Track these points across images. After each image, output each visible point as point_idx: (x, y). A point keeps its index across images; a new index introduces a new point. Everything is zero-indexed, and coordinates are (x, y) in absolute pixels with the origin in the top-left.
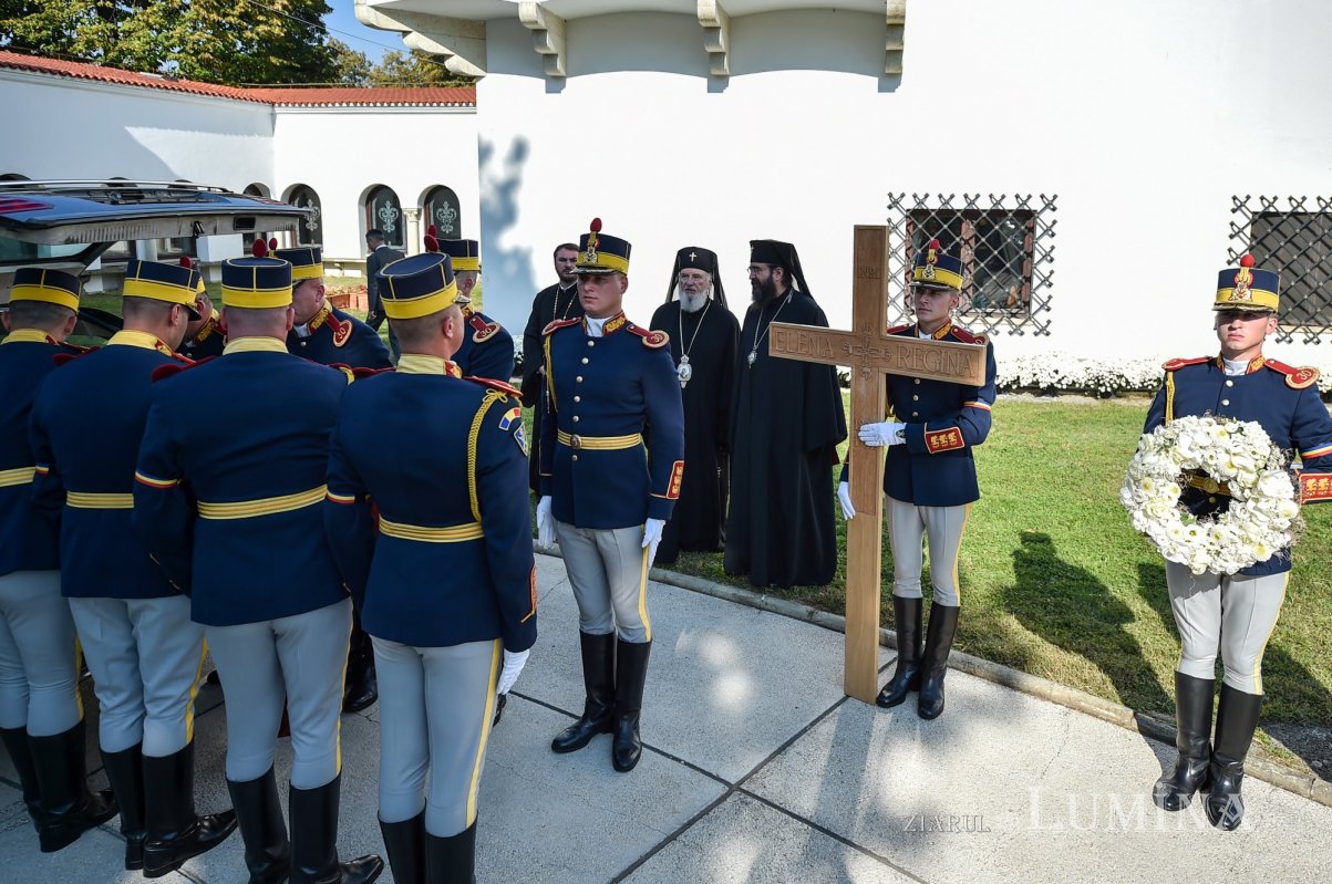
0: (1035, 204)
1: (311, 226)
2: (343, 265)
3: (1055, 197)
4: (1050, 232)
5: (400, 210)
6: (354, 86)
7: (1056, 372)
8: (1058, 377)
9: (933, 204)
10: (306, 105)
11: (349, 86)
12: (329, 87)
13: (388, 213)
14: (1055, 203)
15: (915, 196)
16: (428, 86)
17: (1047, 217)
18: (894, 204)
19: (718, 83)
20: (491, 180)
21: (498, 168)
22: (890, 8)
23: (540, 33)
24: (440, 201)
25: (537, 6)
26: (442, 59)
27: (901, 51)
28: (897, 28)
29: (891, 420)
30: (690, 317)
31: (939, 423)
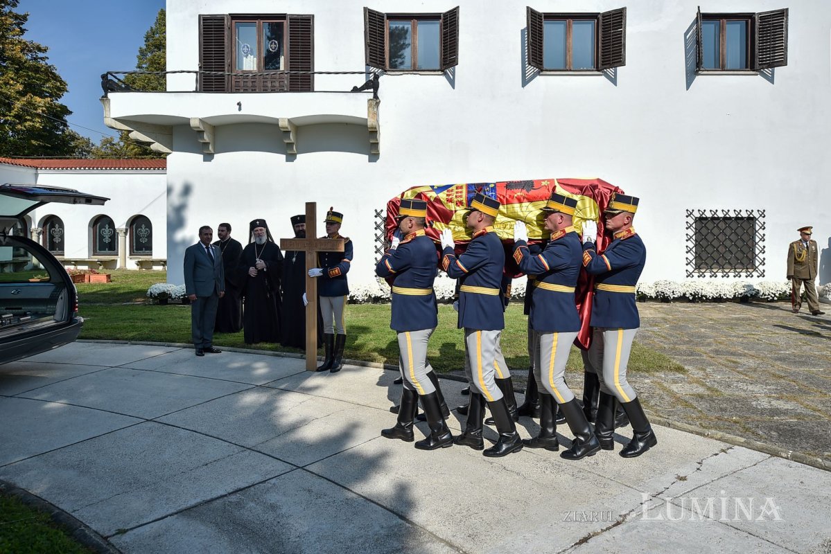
1: (57, 240)
2: (77, 263)
5: (115, 230)
6: (81, 158)
10: (58, 169)
11: (78, 158)
12: (68, 158)
13: (107, 232)
16: (131, 158)
18: (378, 215)
19: (291, 158)
20: (171, 206)
21: (176, 200)
22: (369, 124)
23: (201, 132)
24: (140, 225)
25: (201, 120)
26: (149, 144)
27: (378, 143)
28: (374, 132)
29: (318, 267)
30: (260, 246)
31: (333, 266)
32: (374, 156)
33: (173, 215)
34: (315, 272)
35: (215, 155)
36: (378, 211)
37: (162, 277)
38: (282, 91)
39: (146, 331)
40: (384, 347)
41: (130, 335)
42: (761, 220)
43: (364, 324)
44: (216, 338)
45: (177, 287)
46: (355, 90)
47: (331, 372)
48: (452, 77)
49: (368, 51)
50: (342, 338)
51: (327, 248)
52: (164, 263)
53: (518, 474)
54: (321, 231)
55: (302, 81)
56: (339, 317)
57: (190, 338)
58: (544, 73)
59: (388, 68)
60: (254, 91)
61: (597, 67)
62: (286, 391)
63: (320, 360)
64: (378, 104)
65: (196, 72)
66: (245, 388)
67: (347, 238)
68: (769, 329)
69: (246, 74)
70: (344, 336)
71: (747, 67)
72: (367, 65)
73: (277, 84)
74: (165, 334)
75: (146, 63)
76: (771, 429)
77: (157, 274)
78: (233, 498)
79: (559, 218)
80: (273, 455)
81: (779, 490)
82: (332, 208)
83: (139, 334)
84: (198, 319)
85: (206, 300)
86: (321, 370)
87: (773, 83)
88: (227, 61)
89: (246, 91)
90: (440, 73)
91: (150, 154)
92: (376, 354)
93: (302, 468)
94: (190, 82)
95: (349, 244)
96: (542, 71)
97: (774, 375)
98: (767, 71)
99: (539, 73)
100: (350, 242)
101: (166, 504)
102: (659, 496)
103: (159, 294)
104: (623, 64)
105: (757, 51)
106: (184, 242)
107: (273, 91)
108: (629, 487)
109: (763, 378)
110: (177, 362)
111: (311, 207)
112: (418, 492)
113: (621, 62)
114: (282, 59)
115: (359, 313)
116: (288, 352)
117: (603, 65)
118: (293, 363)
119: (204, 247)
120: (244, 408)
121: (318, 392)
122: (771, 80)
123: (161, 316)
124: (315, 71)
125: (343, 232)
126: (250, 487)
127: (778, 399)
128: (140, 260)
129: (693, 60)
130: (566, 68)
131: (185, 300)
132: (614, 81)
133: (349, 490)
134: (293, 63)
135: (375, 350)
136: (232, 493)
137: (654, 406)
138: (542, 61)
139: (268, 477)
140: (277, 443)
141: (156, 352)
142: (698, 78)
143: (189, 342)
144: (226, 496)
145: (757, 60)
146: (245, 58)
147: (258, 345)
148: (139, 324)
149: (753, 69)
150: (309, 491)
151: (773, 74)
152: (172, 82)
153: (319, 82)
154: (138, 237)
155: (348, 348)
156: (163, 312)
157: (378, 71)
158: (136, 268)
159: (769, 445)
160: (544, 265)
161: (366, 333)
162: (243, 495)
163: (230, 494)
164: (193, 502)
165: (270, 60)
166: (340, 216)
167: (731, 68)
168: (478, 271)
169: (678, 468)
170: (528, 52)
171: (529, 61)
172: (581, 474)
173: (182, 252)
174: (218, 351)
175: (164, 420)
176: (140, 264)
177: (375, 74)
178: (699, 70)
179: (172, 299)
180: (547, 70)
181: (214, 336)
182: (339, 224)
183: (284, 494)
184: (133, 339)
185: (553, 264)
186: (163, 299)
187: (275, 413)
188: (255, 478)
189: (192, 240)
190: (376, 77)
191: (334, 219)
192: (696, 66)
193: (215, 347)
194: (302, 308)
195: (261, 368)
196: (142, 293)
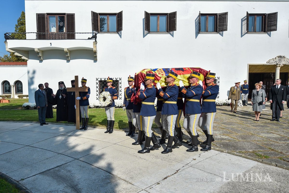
0: (118, 79)
3: (121, 78)
4: (120, 83)
5: (10, 85)
7: (121, 104)
8: (122, 105)
9: (103, 80)
13: (7, 86)
14: (121, 79)
15: (100, 78)
16: (14, 62)
17: (120, 81)
18: (97, 80)
19: (68, 61)
20: (29, 77)
21: (31, 75)
22: (94, 50)
23: (38, 53)
24: (18, 83)
25: (38, 49)
26: (21, 57)
27: (97, 56)
28: (95, 53)
29: (79, 97)
30: (61, 90)
31: (84, 96)
32: (95, 61)
33: (30, 80)
34: (79, 98)
35: (43, 61)
36: (97, 78)
37: (27, 101)
38: (65, 39)
39: (23, 118)
40: (101, 122)
41: (19, 119)
42: (218, 80)
43: (93, 115)
44: (47, 120)
45: (33, 103)
46: (89, 39)
47: (84, 130)
48: (120, 34)
49: (93, 26)
50: (87, 119)
51: (82, 90)
52: (27, 96)
53: (145, 159)
54: (80, 85)
55: (71, 36)
56: (86, 113)
57: (38, 120)
58: (150, 33)
59: (99, 31)
60: (55, 39)
61: (167, 31)
62: (70, 136)
63: (80, 126)
64: (96, 43)
65: (36, 33)
66: (57, 135)
67: (88, 87)
68: (220, 114)
69: (52, 34)
70: (88, 118)
71: (215, 31)
72: (93, 30)
73: (63, 37)
74: (30, 119)
75: (18, 30)
76: (221, 144)
77: (25, 100)
78: (57, 169)
79: (195, 79)
80: (68, 156)
81: (223, 162)
82: (83, 78)
83: (21, 119)
84: (40, 114)
85: (43, 108)
86: (81, 129)
87: (223, 36)
88: (46, 29)
89: (53, 39)
90: (117, 33)
91: (20, 60)
92: (98, 124)
93: (78, 159)
94: (34, 36)
95: (89, 89)
96: (150, 32)
97: (222, 128)
98: (221, 32)
99: (148, 33)
100: (89, 88)
101: (36, 171)
102: (188, 165)
103: (26, 106)
104: (175, 30)
105: (218, 26)
106: (34, 89)
107: (62, 39)
108: (179, 162)
109: (219, 129)
110: (35, 127)
111: (77, 77)
112: (114, 166)
113: (175, 29)
114: (64, 29)
115: (92, 111)
116: (70, 124)
117: (169, 30)
118: (71, 127)
119: (41, 90)
120: (58, 141)
121: (80, 136)
122: (222, 35)
123: (28, 113)
124: (76, 32)
125: (87, 85)
126: (61, 165)
127: (223, 135)
128: (19, 95)
129: (198, 29)
130: (157, 31)
131: (35, 108)
132: (173, 36)
133: (93, 165)
134: (68, 30)
135: (98, 123)
136: (56, 167)
137: (185, 138)
138: (149, 29)
139: (67, 162)
140: (69, 152)
141: (27, 125)
142: (199, 35)
143: (38, 121)
144: (54, 168)
145: (218, 29)
146: (52, 28)
147: (60, 122)
148: (21, 116)
149: (216, 32)
150: (80, 166)
151: (223, 33)
152: (28, 36)
153: (77, 36)
154: (18, 88)
155: (89, 122)
156: (28, 112)
157: (96, 32)
158: (18, 98)
159: (220, 149)
160: (194, 93)
161: (94, 118)
162: (60, 168)
163: (55, 167)
164: (44, 170)
165: (60, 28)
166: (86, 80)
167: (210, 31)
168: (172, 97)
169: (193, 156)
170: (145, 26)
171: (145, 29)
172: (164, 159)
173: (33, 92)
174: (47, 124)
175: (32, 145)
176: (19, 96)
177: (95, 33)
178: (200, 32)
179: (31, 108)
180: (151, 32)
181: (46, 119)
182: (86, 83)
183: (73, 167)
184: (19, 120)
185: (197, 93)
186: (28, 108)
187: (68, 143)
188: (64, 163)
189: (36, 89)
190: (96, 34)
191: (84, 81)
192: (199, 31)
193: (46, 123)
194: (75, 110)
195: (62, 129)
196: (21, 106)
